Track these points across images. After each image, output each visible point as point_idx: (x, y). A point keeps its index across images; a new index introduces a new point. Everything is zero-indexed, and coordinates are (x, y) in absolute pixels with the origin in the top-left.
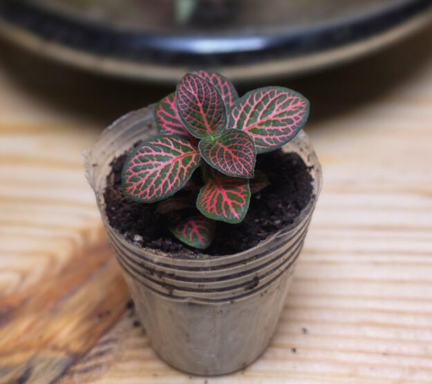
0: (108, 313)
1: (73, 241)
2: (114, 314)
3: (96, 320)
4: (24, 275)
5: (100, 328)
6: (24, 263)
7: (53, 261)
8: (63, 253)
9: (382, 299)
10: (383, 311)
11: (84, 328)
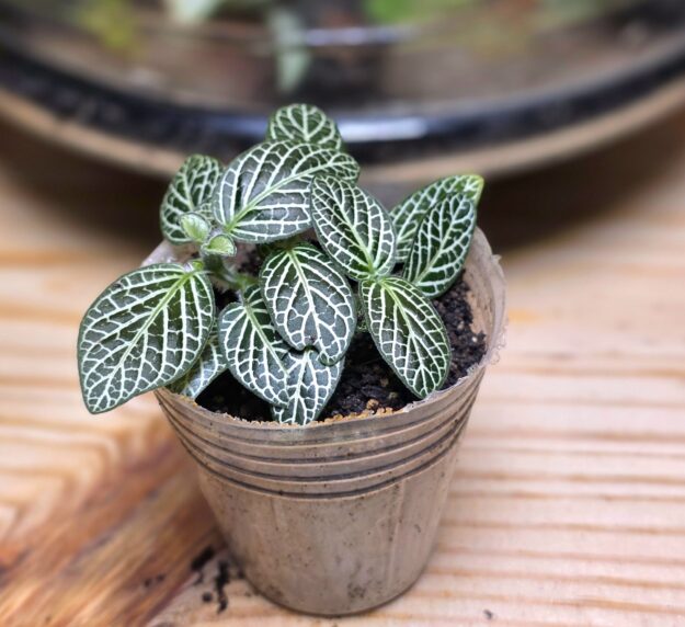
0: (161, 578)
1: (102, 451)
2: (170, 581)
3: (141, 590)
4: (22, 510)
5: (147, 605)
6: (22, 489)
7: (70, 485)
8: (87, 473)
9: (617, 560)
10: (619, 582)
11: (121, 604)
